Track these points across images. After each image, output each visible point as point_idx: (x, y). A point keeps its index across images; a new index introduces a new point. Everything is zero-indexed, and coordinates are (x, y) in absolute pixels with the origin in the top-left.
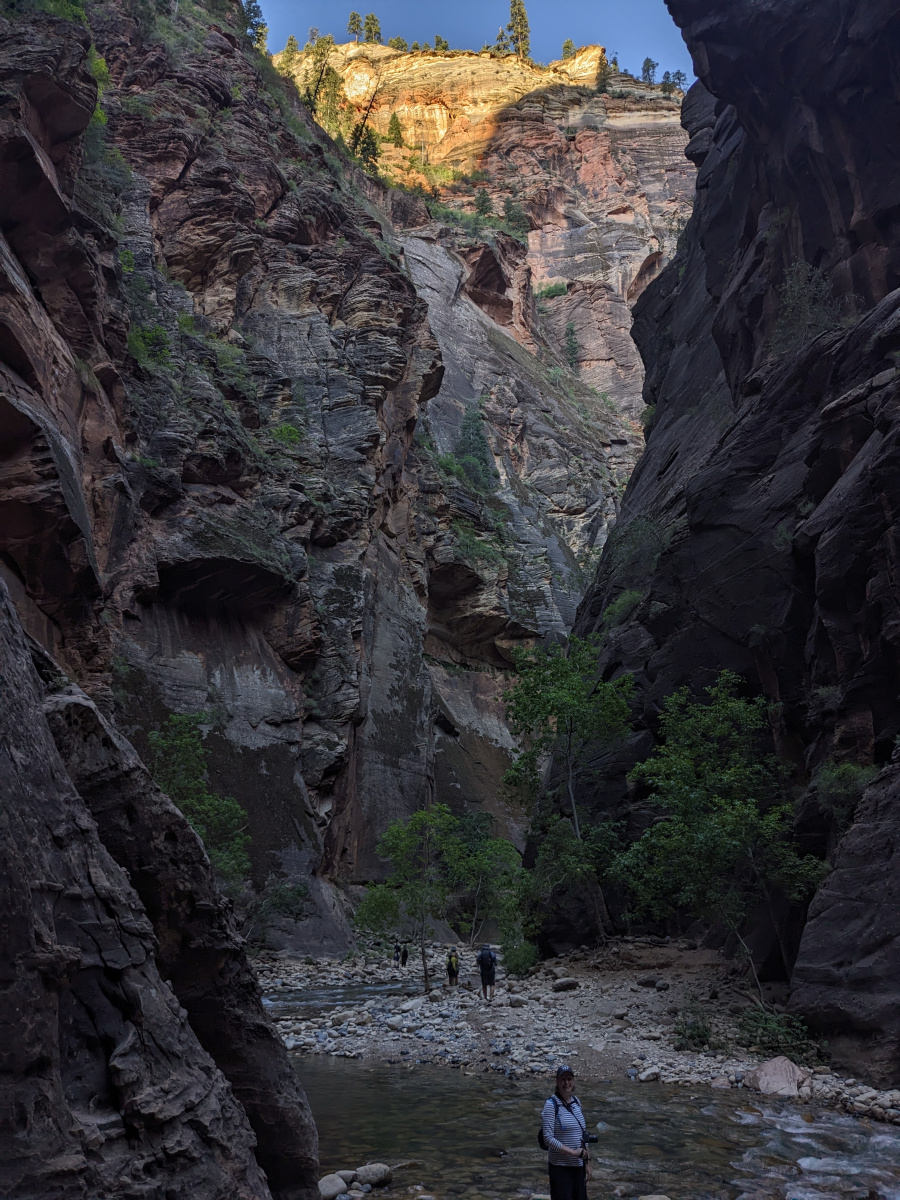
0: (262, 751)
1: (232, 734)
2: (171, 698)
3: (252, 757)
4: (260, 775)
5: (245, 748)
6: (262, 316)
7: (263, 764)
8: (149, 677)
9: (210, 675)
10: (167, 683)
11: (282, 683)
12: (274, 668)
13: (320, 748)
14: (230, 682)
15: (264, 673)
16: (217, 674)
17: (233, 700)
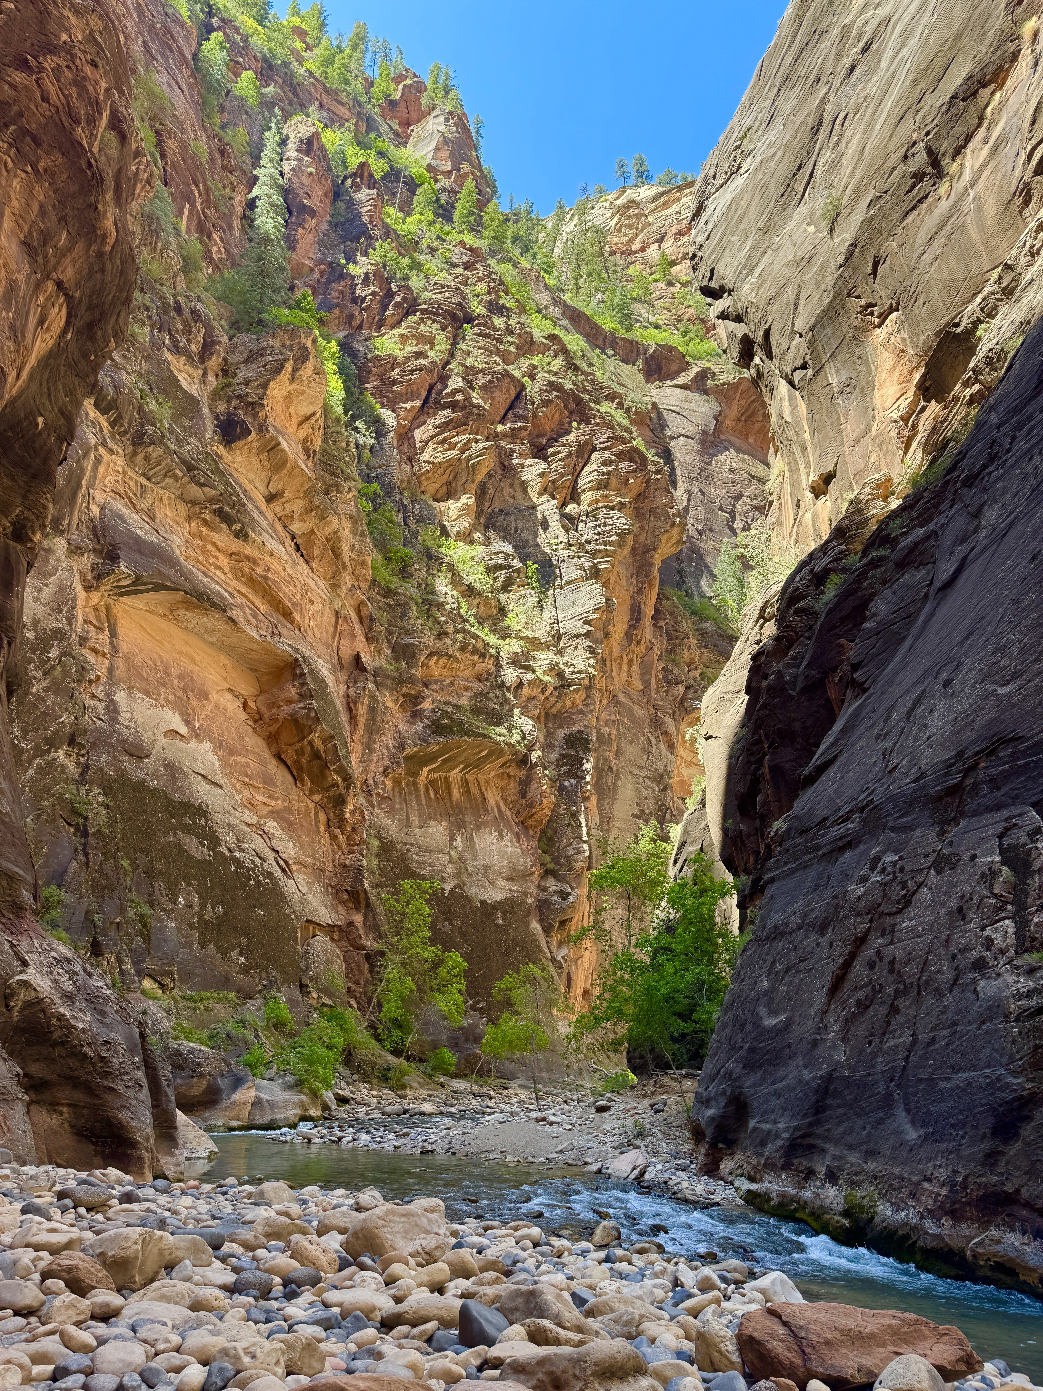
0: (498, 905)
1: (472, 891)
2: (417, 862)
3: (488, 909)
4: (497, 925)
5: (482, 902)
6: (501, 511)
7: (499, 915)
8: (398, 846)
9: (452, 839)
10: (414, 850)
11: (518, 841)
12: (510, 828)
13: (555, 898)
14: (470, 843)
15: (501, 834)
16: (459, 838)
17: (473, 860)
